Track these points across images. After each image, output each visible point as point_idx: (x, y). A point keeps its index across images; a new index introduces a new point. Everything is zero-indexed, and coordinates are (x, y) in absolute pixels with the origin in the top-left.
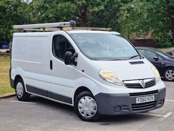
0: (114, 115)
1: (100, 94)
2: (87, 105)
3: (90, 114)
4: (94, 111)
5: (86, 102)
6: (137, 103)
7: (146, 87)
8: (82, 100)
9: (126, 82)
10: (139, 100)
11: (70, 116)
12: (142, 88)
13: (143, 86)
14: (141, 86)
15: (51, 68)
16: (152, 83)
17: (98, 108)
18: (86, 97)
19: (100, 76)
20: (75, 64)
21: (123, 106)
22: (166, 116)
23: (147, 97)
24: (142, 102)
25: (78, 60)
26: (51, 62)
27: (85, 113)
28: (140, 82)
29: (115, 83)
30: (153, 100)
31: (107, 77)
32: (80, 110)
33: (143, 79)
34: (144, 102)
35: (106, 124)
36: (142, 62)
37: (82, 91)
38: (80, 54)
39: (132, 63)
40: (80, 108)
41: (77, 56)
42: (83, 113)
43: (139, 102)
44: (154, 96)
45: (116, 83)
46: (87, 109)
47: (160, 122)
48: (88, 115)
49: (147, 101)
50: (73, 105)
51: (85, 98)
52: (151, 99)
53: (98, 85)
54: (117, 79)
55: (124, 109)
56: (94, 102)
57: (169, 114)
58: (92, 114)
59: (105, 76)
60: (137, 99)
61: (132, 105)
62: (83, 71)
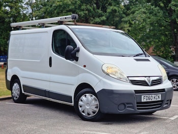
0: (118, 113)
1: (103, 91)
2: (88, 103)
3: (91, 113)
4: (96, 109)
5: (88, 100)
6: (143, 101)
7: (152, 85)
8: (83, 98)
9: (131, 79)
10: (144, 99)
11: (69, 116)
12: (148, 85)
13: (150, 84)
14: (147, 83)
15: (50, 65)
16: (159, 82)
17: (100, 106)
19: (103, 71)
20: (77, 59)
21: (127, 104)
23: (153, 96)
24: (148, 101)
25: (79, 55)
26: (50, 59)
27: (86, 112)
28: (146, 79)
29: (119, 79)
30: (160, 99)
32: (80, 109)
34: (150, 100)
36: (148, 60)
37: (84, 88)
38: (82, 48)
39: (137, 60)
40: (81, 106)
41: (78, 51)
42: (83, 112)
43: (145, 101)
44: (160, 95)
45: (121, 79)
46: (88, 107)
48: (89, 114)
49: (153, 100)
50: (73, 104)
51: (86, 96)
52: (158, 97)
53: (100, 80)
54: (121, 75)
55: (128, 107)
56: (95, 100)
58: (94, 112)
59: (109, 71)
60: (143, 96)
61: (137, 103)
62: (85, 66)
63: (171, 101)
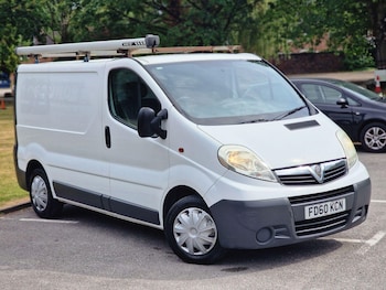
0: (257, 247)
1: (223, 203)
2: (193, 228)
3: (202, 248)
4: (210, 240)
5: (192, 220)
6: (307, 217)
7: (325, 181)
8: (183, 216)
9: (279, 173)
10: (310, 213)
11: (155, 252)
12: (317, 183)
13: (320, 179)
14: (313, 178)
15: (108, 143)
16: (339, 170)
17: (219, 234)
18: (190, 210)
19: (221, 161)
20: (163, 135)
21: (276, 227)
22: (372, 242)
23: (328, 204)
24: (319, 215)
25: (168, 126)
26: (107, 130)
27: (190, 245)
28: (311, 170)
29: (256, 177)
30: (344, 209)
31: (236, 162)
32: (178, 239)
33: (319, 164)
34: (324, 214)
35: (238, 270)
36: (314, 123)
37: (182, 197)
38: (173, 111)
39: (292, 127)
40: (179, 234)
41: (165, 116)
42: (185, 245)
43: (313, 216)
44: (344, 200)
45: (259, 175)
46: (194, 237)
47: (360, 258)
48: (196, 250)
49: (329, 213)
50: (161, 227)
51: (187, 212)
52: (339, 205)
53: (216, 181)
54: (258, 165)
55: (278, 234)
56: (208, 220)
57: (379, 236)
58: (207, 246)
59: (232, 160)
60: (307, 208)
62: (181, 150)
63: (367, 207)
